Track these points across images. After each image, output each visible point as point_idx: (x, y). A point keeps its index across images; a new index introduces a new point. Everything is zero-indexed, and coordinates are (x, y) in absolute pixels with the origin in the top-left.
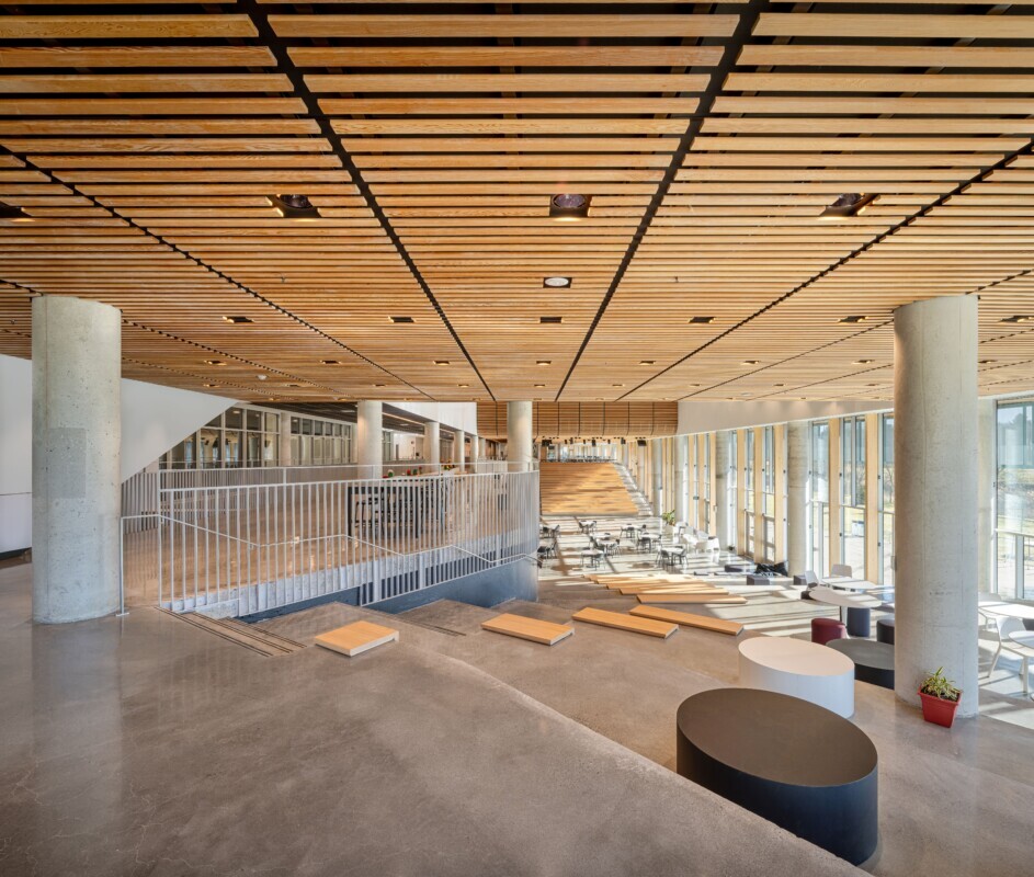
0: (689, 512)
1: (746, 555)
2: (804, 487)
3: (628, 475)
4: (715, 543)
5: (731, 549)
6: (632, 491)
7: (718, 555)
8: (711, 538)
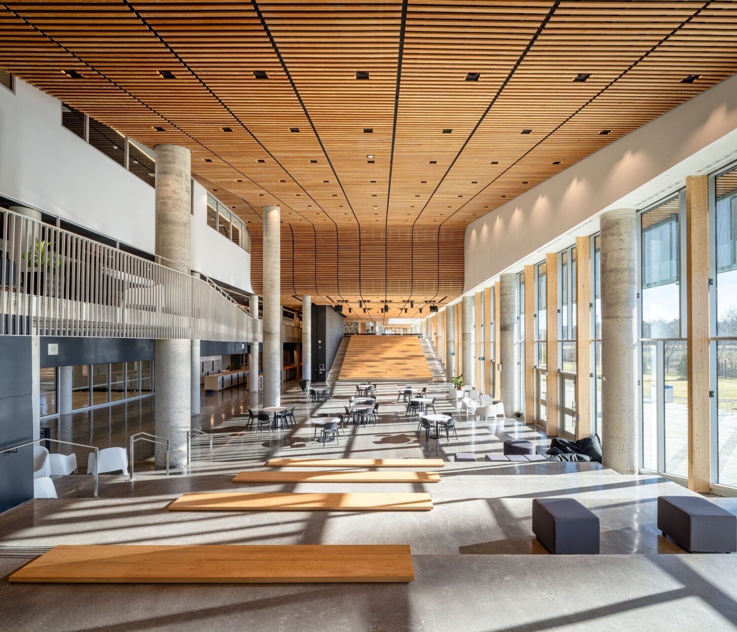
0: (476, 374)
1: (536, 424)
2: (630, 317)
3: (430, 346)
4: (500, 409)
5: (518, 415)
6: (431, 359)
7: (502, 422)
8: (495, 403)
